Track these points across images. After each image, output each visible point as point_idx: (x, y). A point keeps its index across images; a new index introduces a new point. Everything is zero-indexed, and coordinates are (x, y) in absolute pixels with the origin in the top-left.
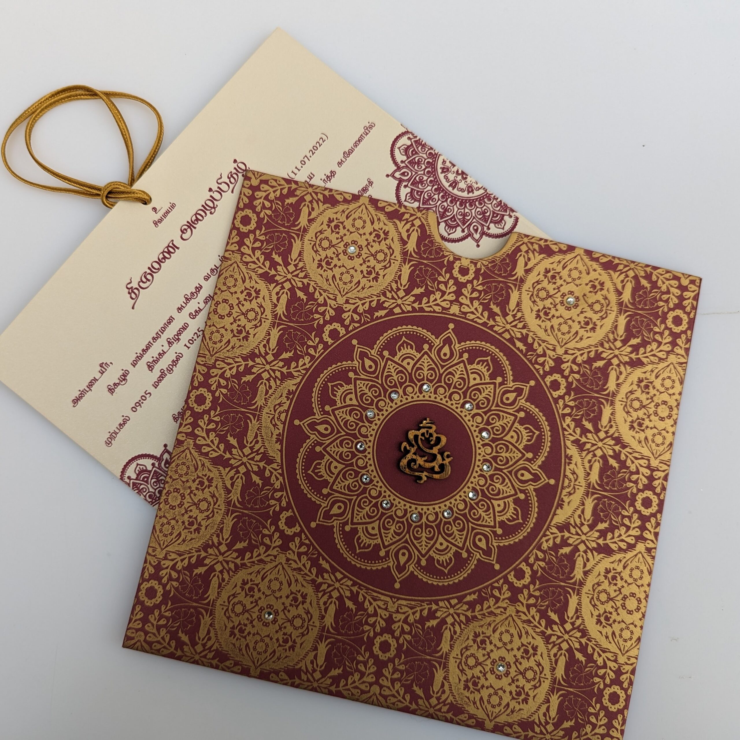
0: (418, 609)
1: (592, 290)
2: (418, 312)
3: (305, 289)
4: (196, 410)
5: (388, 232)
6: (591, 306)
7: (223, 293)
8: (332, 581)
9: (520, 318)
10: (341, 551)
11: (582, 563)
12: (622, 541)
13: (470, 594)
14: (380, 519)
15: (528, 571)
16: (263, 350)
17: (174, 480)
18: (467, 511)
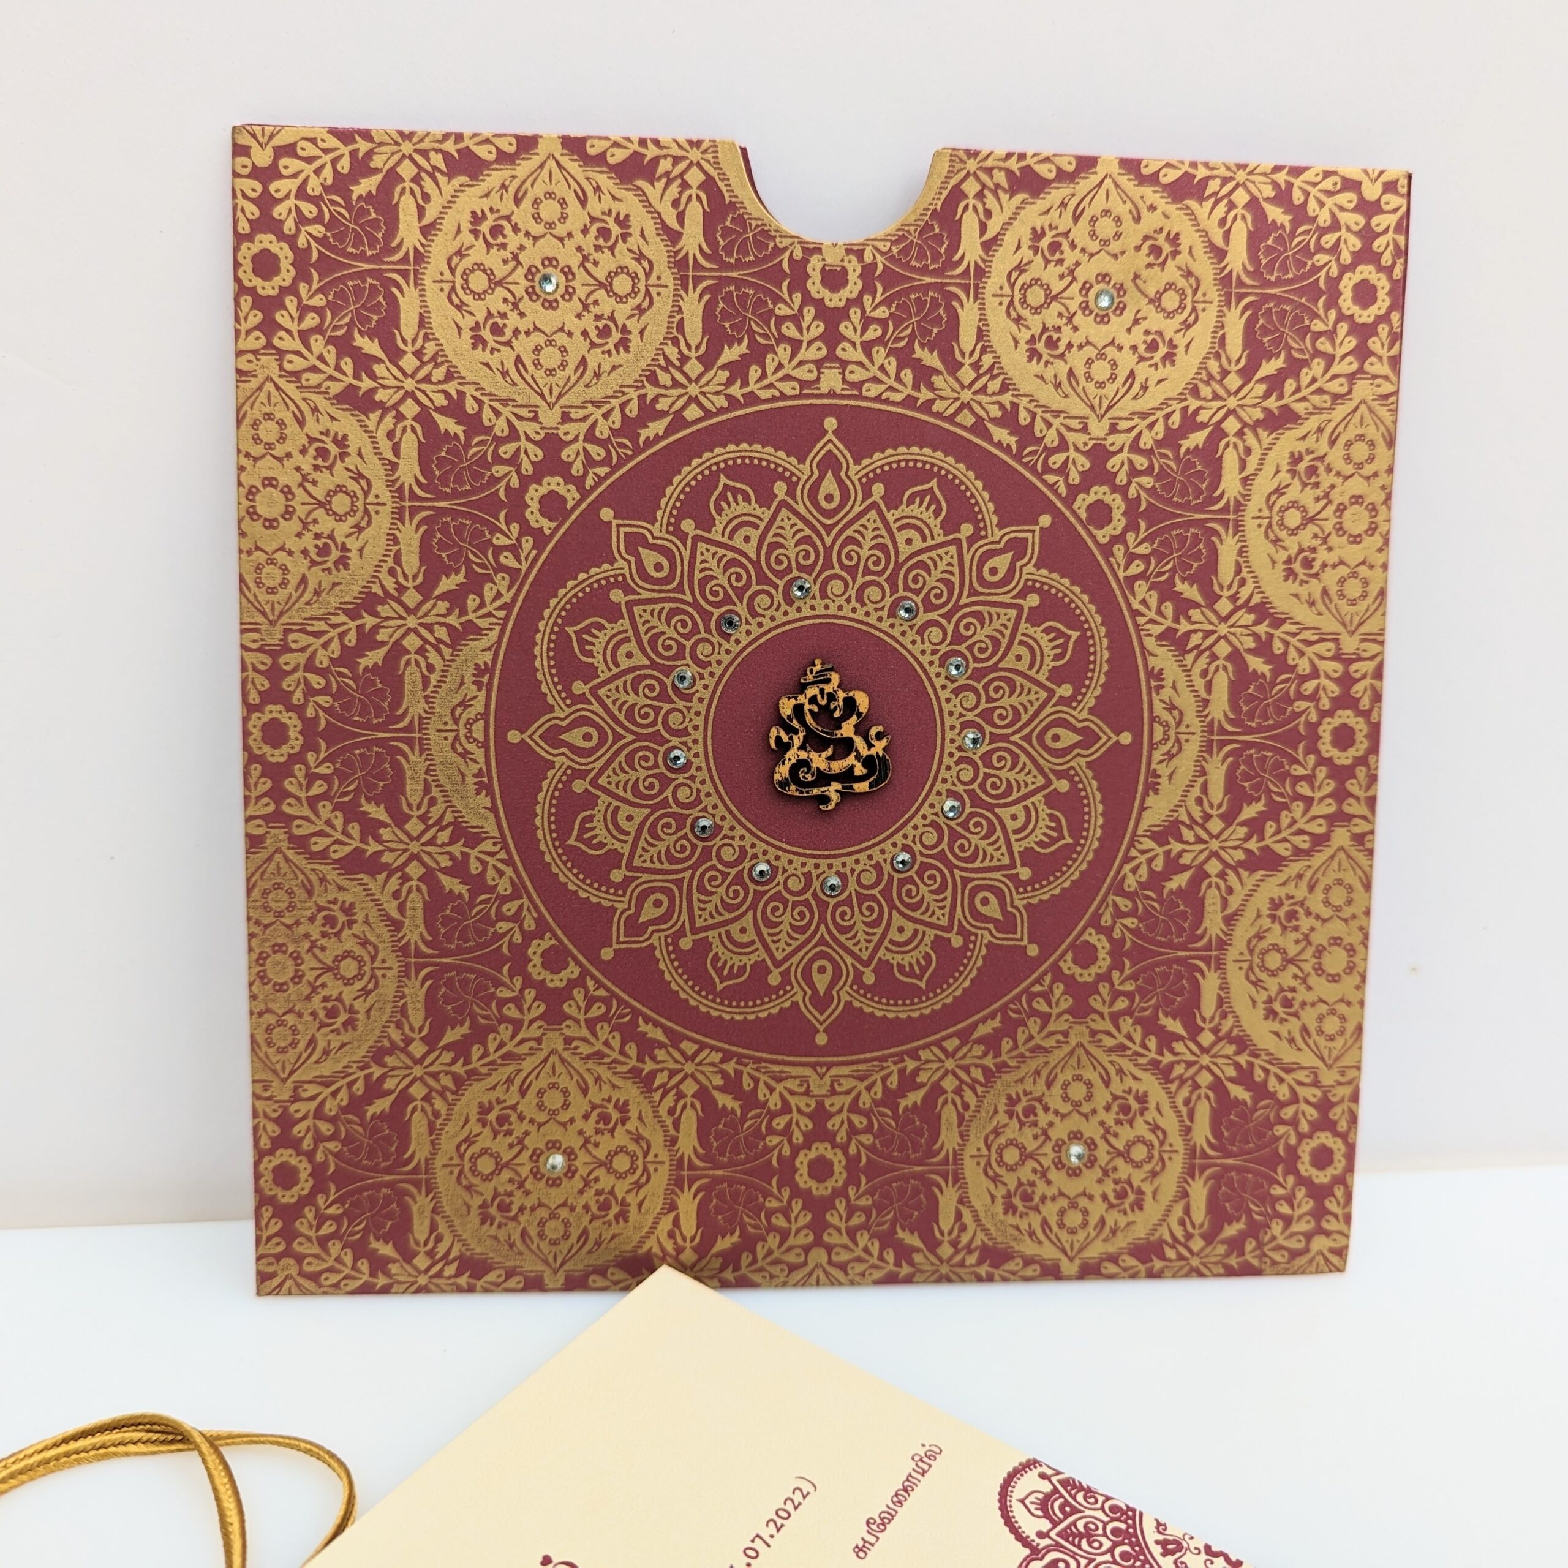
0: (877, 1077)
1: (1151, 259)
2: (742, 407)
3: (455, 408)
4: (273, 760)
5: (627, 216)
6: (1155, 300)
7: (259, 463)
8: (676, 1061)
9: (991, 368)
10: (683, 996)
11: (1218, 901)
12: (1301, 832)
13: (984, 1020)
14: (753, 907)
15: (1102, 944)
16: (390, 583)
17: (266, 926)
18: (944, 845)
